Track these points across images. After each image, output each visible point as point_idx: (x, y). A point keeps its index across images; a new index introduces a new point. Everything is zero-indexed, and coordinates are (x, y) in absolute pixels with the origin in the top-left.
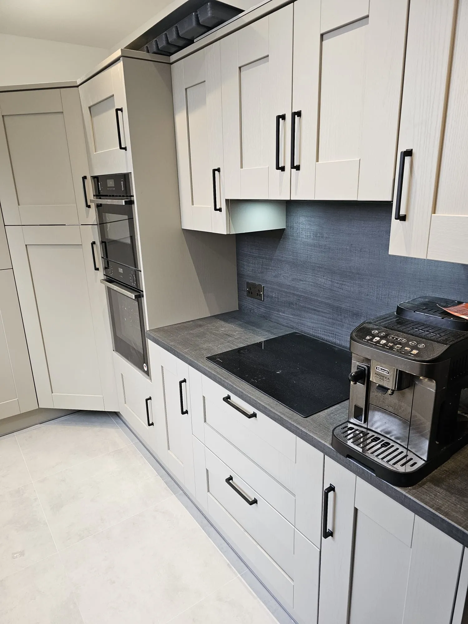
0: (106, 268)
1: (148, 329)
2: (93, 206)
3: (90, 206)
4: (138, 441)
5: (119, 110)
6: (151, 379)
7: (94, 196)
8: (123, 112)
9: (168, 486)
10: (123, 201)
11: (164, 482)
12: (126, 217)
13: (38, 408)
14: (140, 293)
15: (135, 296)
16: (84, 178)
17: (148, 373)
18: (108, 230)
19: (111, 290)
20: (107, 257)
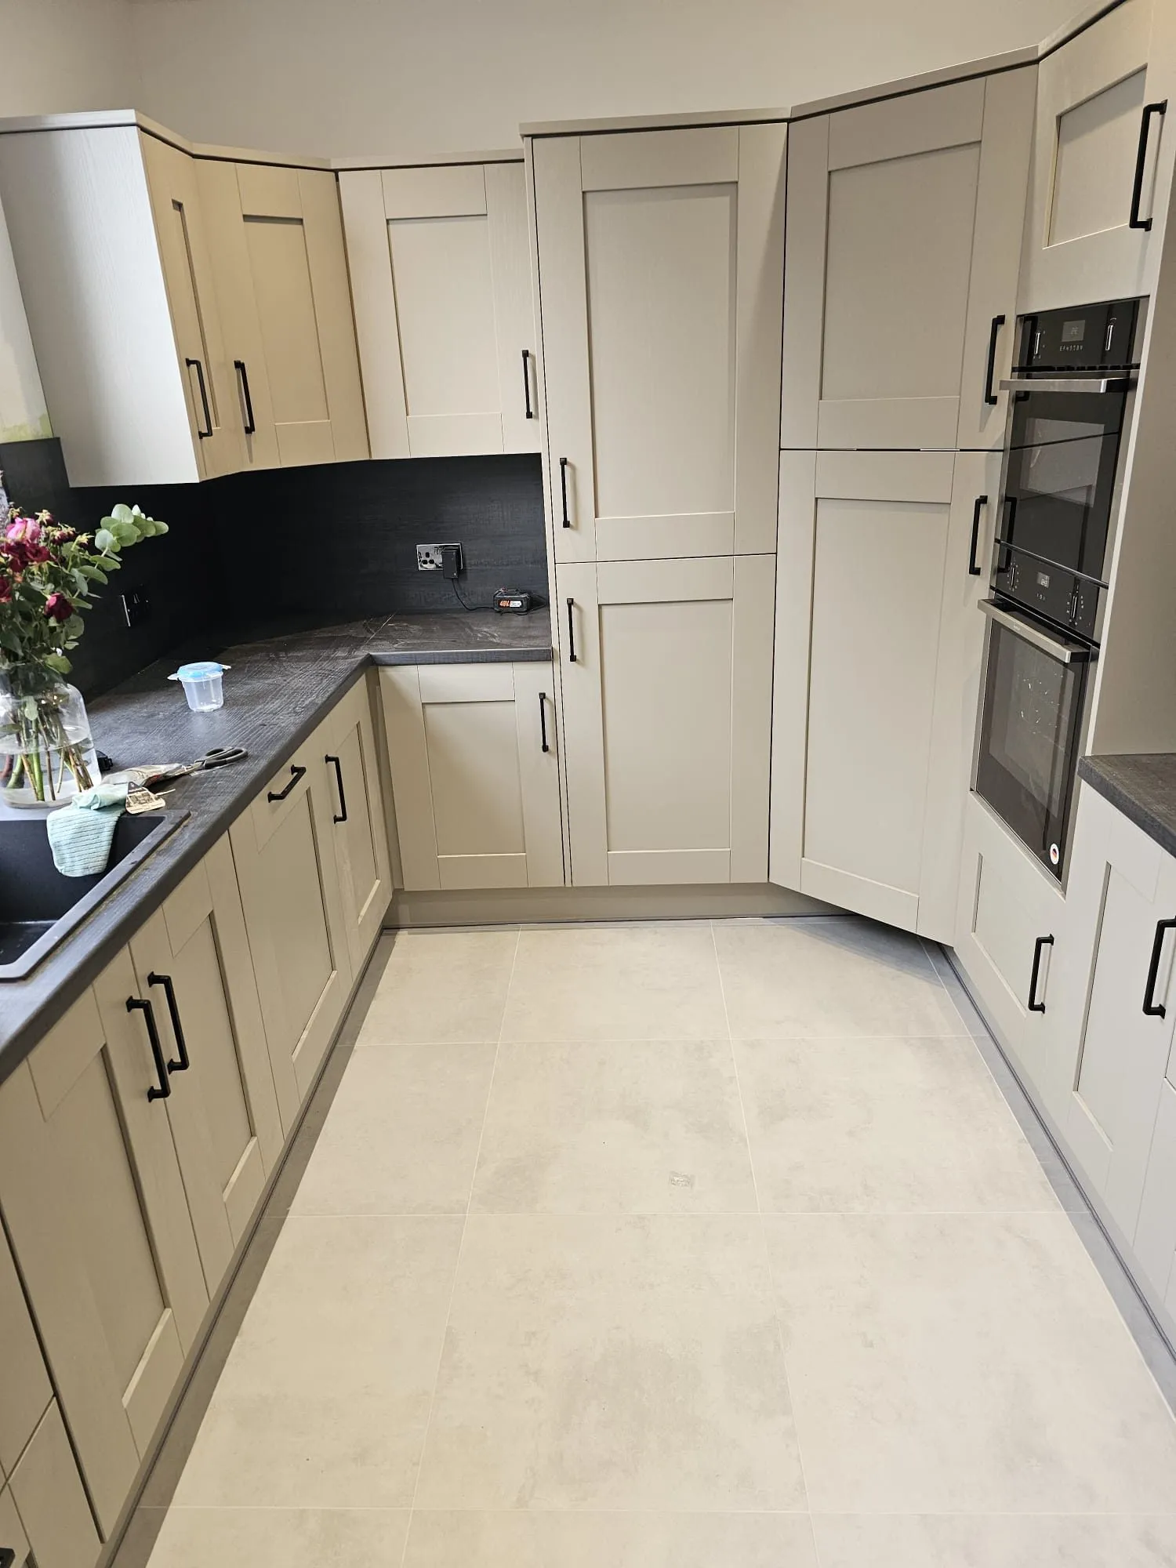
0: (1000, 570)
1: (1088, 752)
2: (1004, 397)
3: (995, 398)
4: (988, 1035)
5: (1155, 110)
6: (1064, 889)
7: (1014, 370)
8: (1166, 114)
9: (1050, 1181)
10: (1104, 382)
11: (1041, 1164)
12: (1099, 429)
13: (766, 881)
14: (1088, 647)
15: (1073, 655)
16: (999, 321)
17: (1059, 872)
18: (1032, 465)
19: (1002, 629)
20: (1010, 540)
